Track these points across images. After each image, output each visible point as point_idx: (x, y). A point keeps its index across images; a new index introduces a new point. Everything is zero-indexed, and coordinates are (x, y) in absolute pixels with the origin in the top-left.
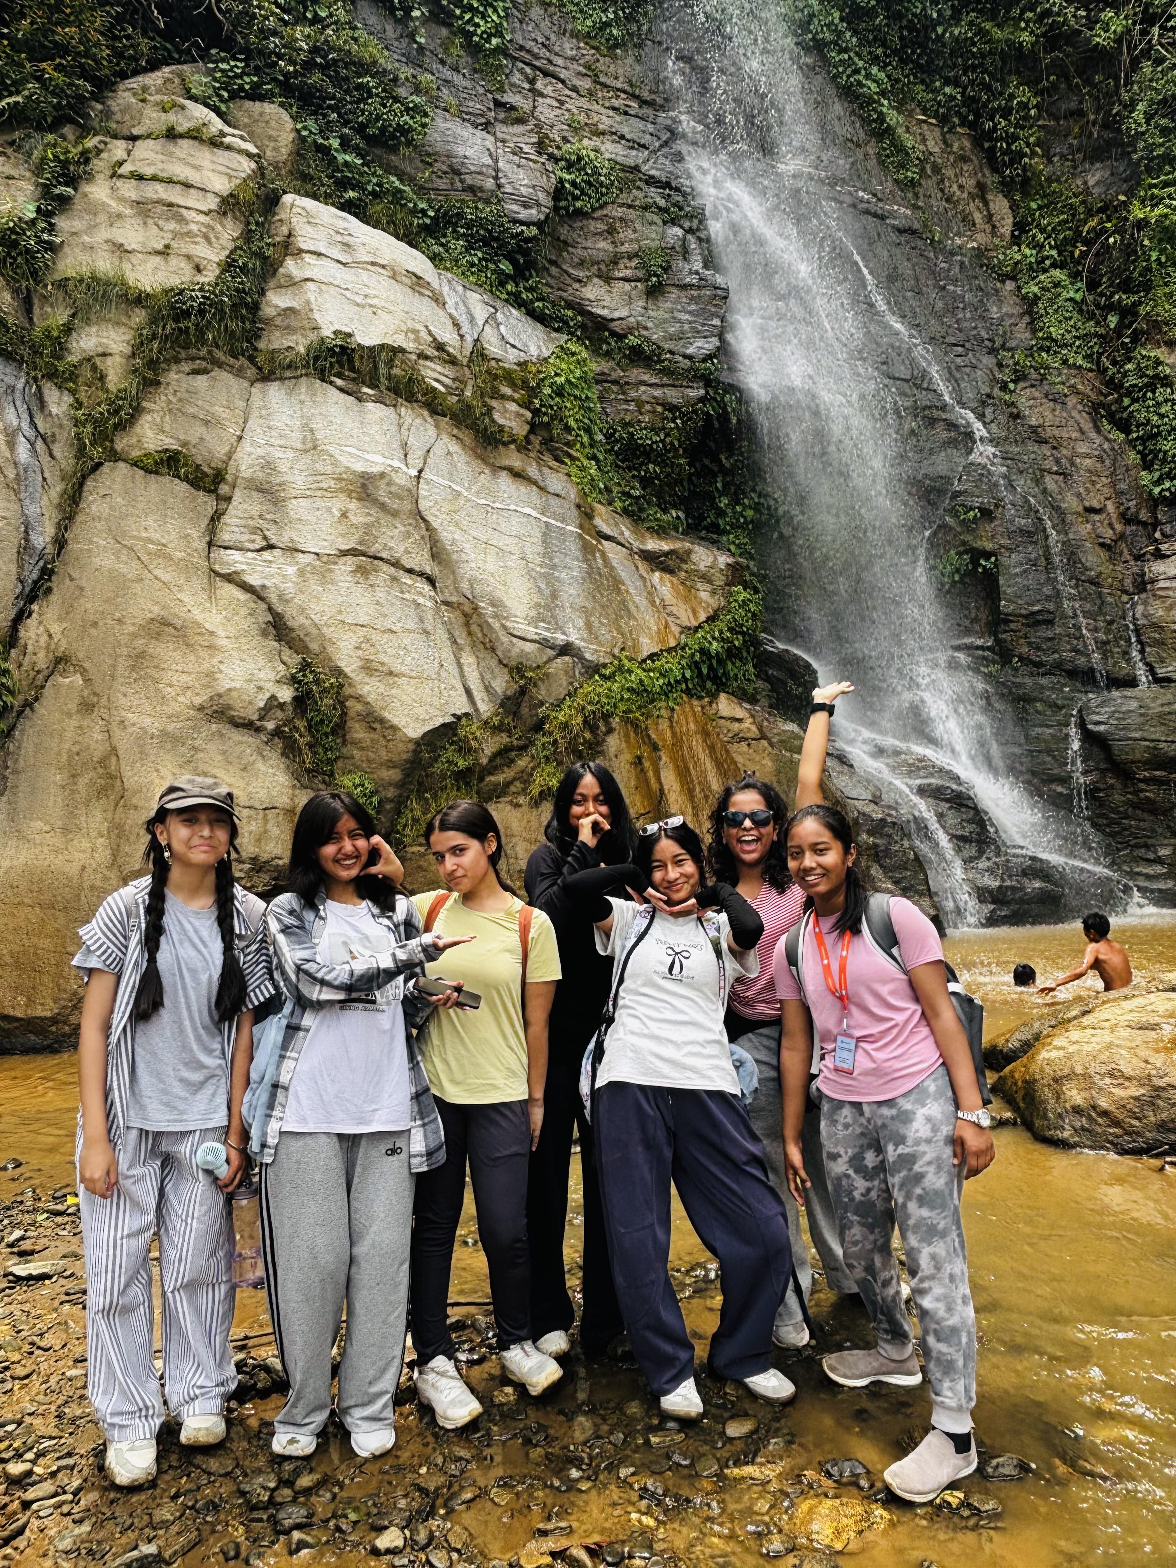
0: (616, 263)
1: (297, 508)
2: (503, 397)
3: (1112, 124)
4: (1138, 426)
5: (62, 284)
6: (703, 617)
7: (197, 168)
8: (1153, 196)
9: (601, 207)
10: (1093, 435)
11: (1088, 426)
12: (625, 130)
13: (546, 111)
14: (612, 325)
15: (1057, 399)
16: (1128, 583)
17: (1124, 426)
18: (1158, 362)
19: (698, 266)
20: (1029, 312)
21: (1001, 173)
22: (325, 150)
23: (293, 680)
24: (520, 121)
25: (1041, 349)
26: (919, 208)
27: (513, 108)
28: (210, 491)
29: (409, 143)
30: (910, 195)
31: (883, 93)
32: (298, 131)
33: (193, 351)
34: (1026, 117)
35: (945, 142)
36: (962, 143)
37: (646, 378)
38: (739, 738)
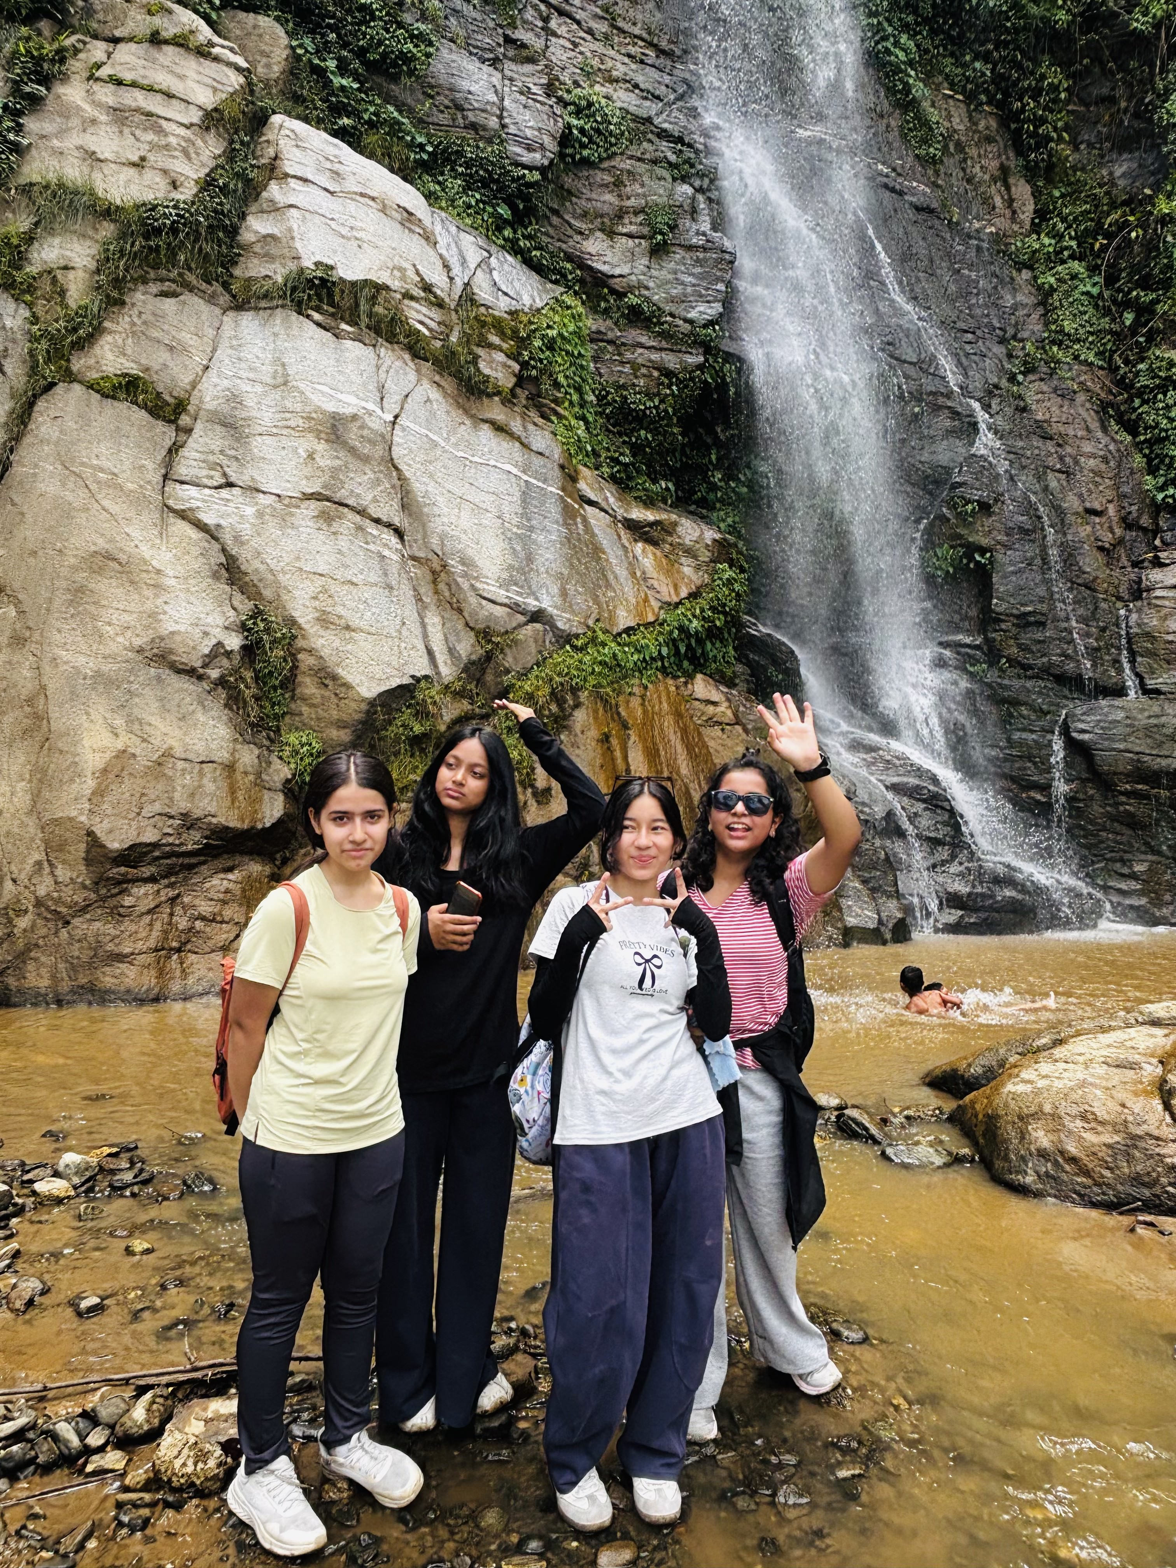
0: (620, 218)
1: (261, 446)
2: (490, 346)
3: (1144, 114)
4: (1146, 429)
5: (27, 190)
6: (684, 593)
7: (182, 77)
9: (609, 158)
10: (1100, 434)
11: (1095, 425)
12: (639, 79)
13: (559, 52)
14: (612, 281)
15: (1067, 396)
16: (1123, 591)
17: (1132, 428)
18: (1172, 364)
19: (706, 227)
20: (1043, 303)
21: (1026, 158)
22: (320, 72)
23: (243, 627)
24: (531, 60)
25: (1053, 342)
26: (938, 186)
27: (524, 46)
28: (170, 422)
29: (411, 73)
30: (930, 172)
31: (911, 63)
32: (293, 48)
33: (163, 272)
34: (1055, 101)
35: (971, 120)
36: (988, 123)
37: (644, 339)
38: (712, 722)
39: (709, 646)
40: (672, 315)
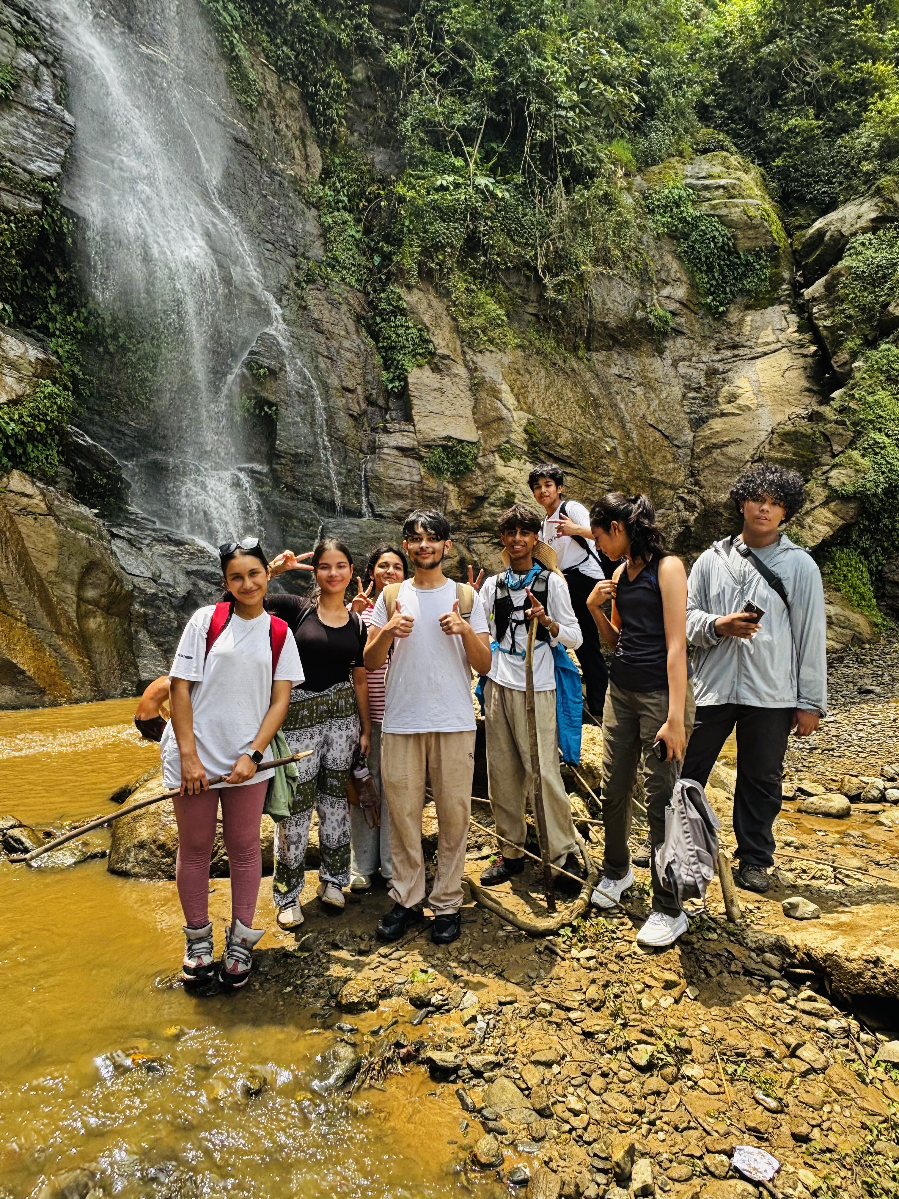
3: (392, 124)
4: (384, 338)
8: (410, 183)
10: (355, 337)
11: (352, 328)
15: (335, 305)
16: (365, 445)
17: (375, 335)
18: (400, 298)
19: (49, 96)
20: (323, 236)
21: (317, 129)
25: (329, 265)
26: (253, 128)
30: (248, 116)
31: (236, 28)
34: (339, 95)
35: (280, 87)
36: (293, 94)
38: (25, 511)
39: (30, 448)
40: (11, 161)
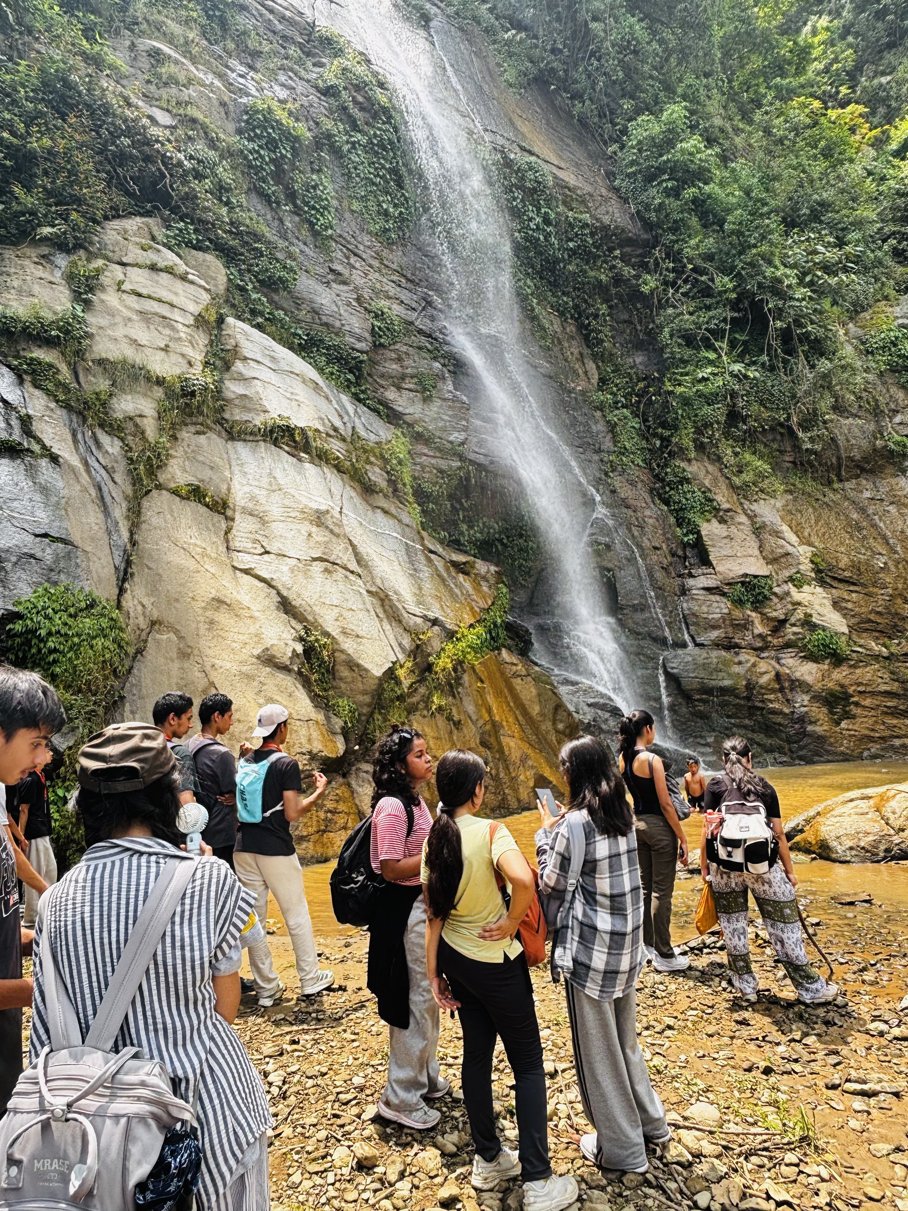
0: (403, 379)
1: (278, 528)
2: (371, 463)
3: (650, 334)
4: (674, 503)
5: (101, 362)
6: (490, 603)
7: (176, 294)
8: (675, 380)
9: (394, 344)
10: (652, 505)
11: (649, 500)
12: (403, 298)
13: (357, 278)
14: (405, 417)
15: (632, 483)
16: (677, 590)
17: (667, 503)
18: (684, 470)
19: (452, 387)
20: (612, 431)
21: (592, 349)
22: (242, 289)
23: (301, 639)
24: (345, 283)
25: (621, 453)
26: (552, 363)
27: (340, 274)
28: (219, 513)
29: (285, 288)
30: (548, 355)
31: (533, 295)
32: (228, 275)
33: (194, 419)
34: (605, 321)
35: (563, 327)
36: (571, 329)
37: (426, 451)
38: (516, 675)
40: (440, 438)
